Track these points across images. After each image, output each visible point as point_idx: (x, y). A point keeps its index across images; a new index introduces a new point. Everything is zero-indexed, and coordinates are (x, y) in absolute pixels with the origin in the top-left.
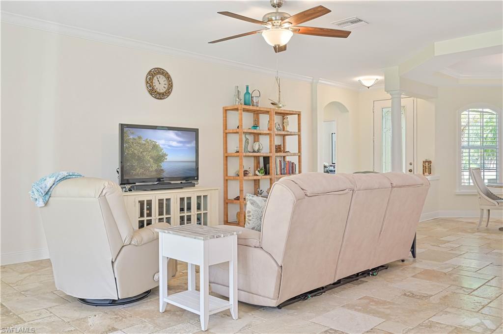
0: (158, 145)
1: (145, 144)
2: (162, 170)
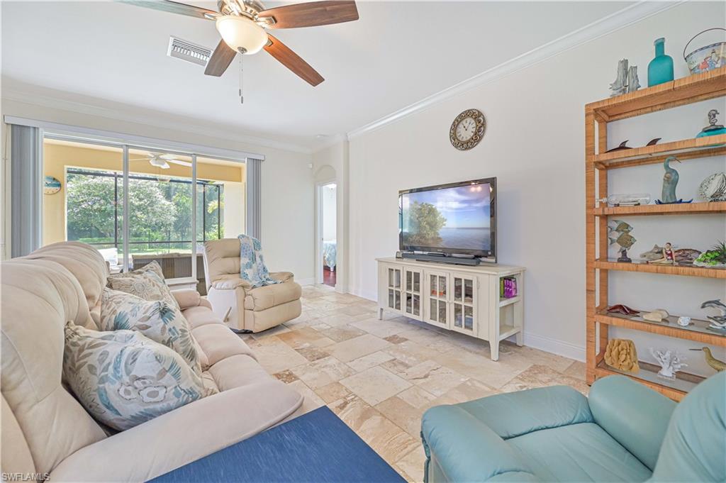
0: (435, 209)
2: (440, 238)
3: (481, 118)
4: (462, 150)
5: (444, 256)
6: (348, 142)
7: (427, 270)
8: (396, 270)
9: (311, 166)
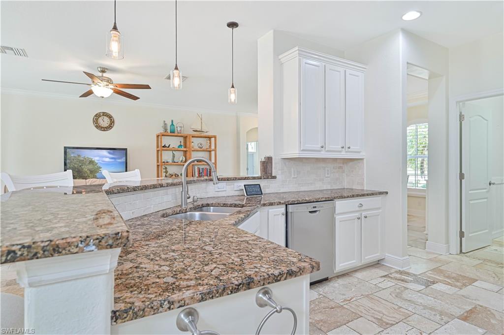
1: (83, 160)
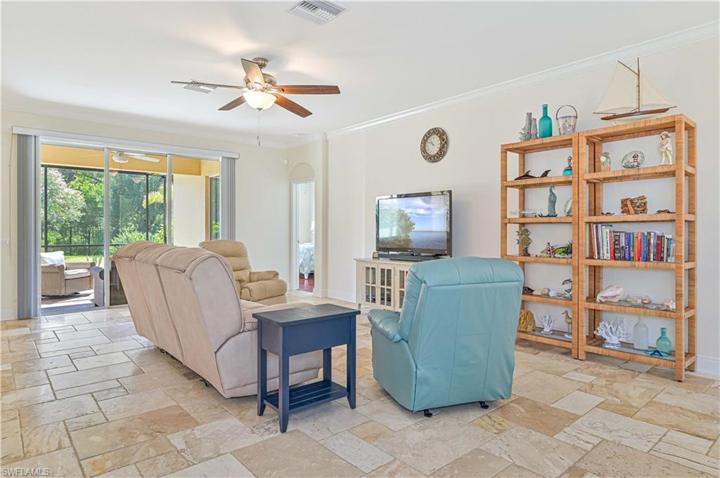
0: (406, 214)
3: (444, 137)
4: (430, 162)
5: (413, 255)
6: (327, 141)
7: (397, 267)
8: (372, 268)
9: (286, 161)
